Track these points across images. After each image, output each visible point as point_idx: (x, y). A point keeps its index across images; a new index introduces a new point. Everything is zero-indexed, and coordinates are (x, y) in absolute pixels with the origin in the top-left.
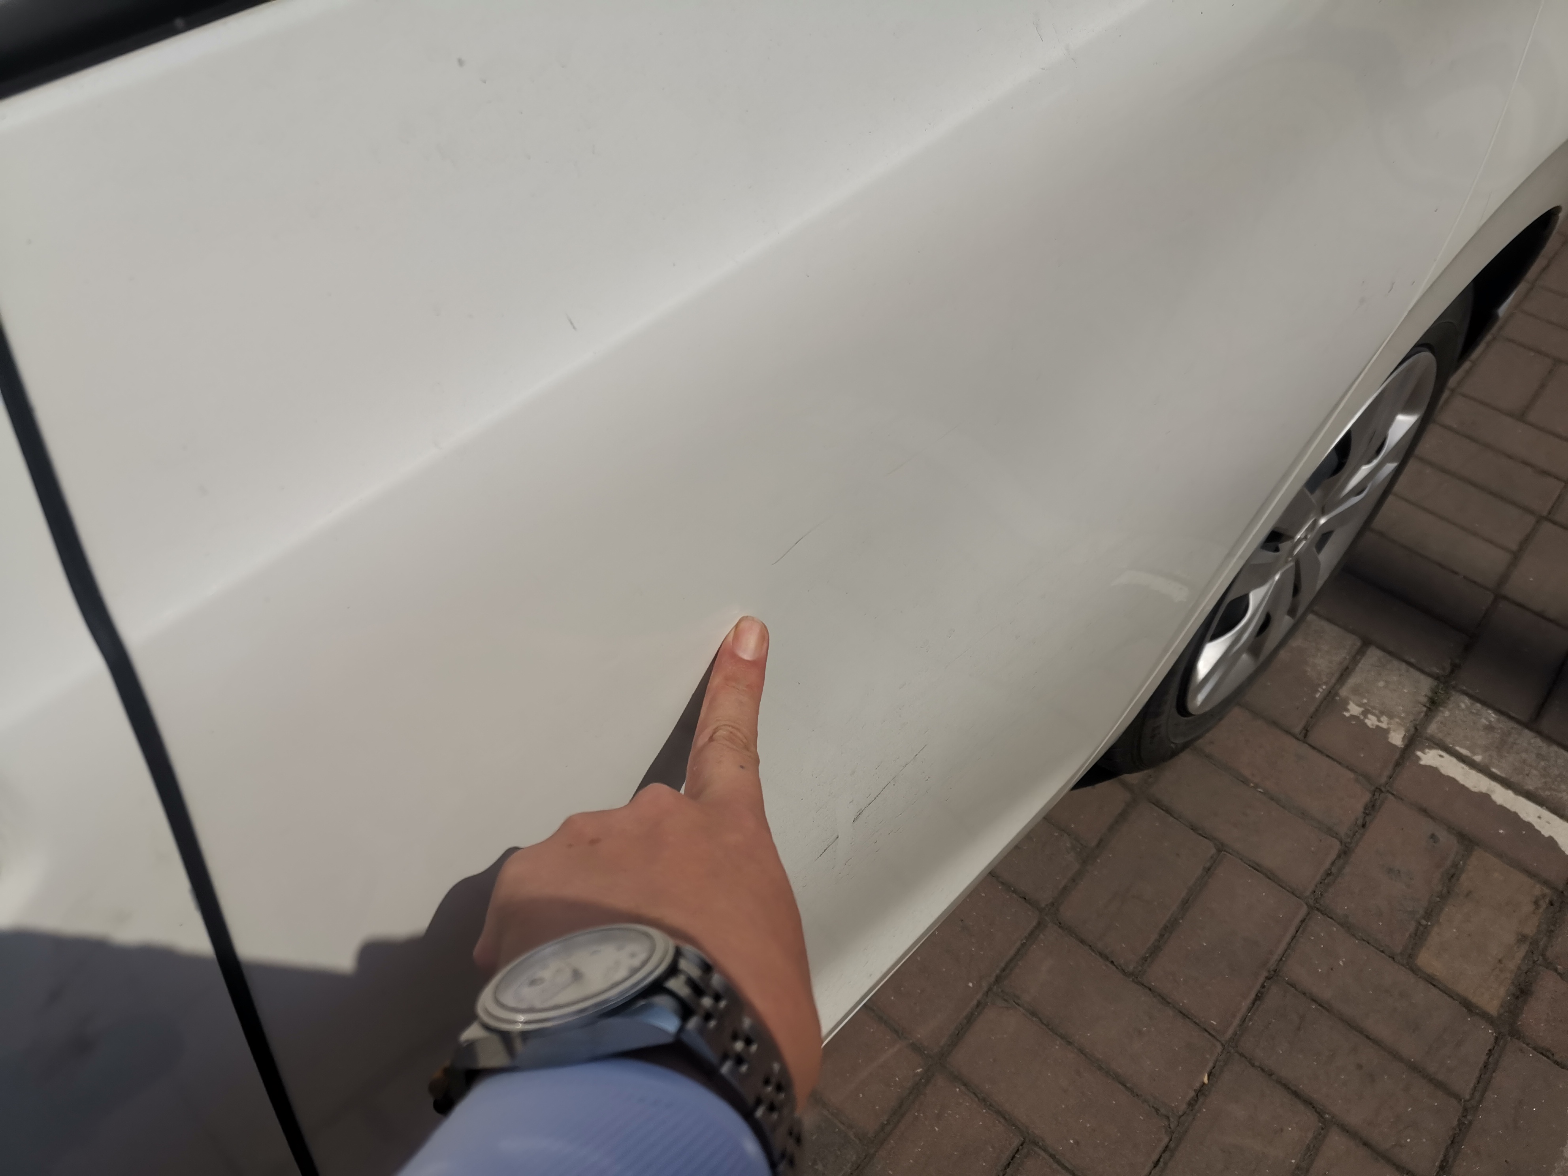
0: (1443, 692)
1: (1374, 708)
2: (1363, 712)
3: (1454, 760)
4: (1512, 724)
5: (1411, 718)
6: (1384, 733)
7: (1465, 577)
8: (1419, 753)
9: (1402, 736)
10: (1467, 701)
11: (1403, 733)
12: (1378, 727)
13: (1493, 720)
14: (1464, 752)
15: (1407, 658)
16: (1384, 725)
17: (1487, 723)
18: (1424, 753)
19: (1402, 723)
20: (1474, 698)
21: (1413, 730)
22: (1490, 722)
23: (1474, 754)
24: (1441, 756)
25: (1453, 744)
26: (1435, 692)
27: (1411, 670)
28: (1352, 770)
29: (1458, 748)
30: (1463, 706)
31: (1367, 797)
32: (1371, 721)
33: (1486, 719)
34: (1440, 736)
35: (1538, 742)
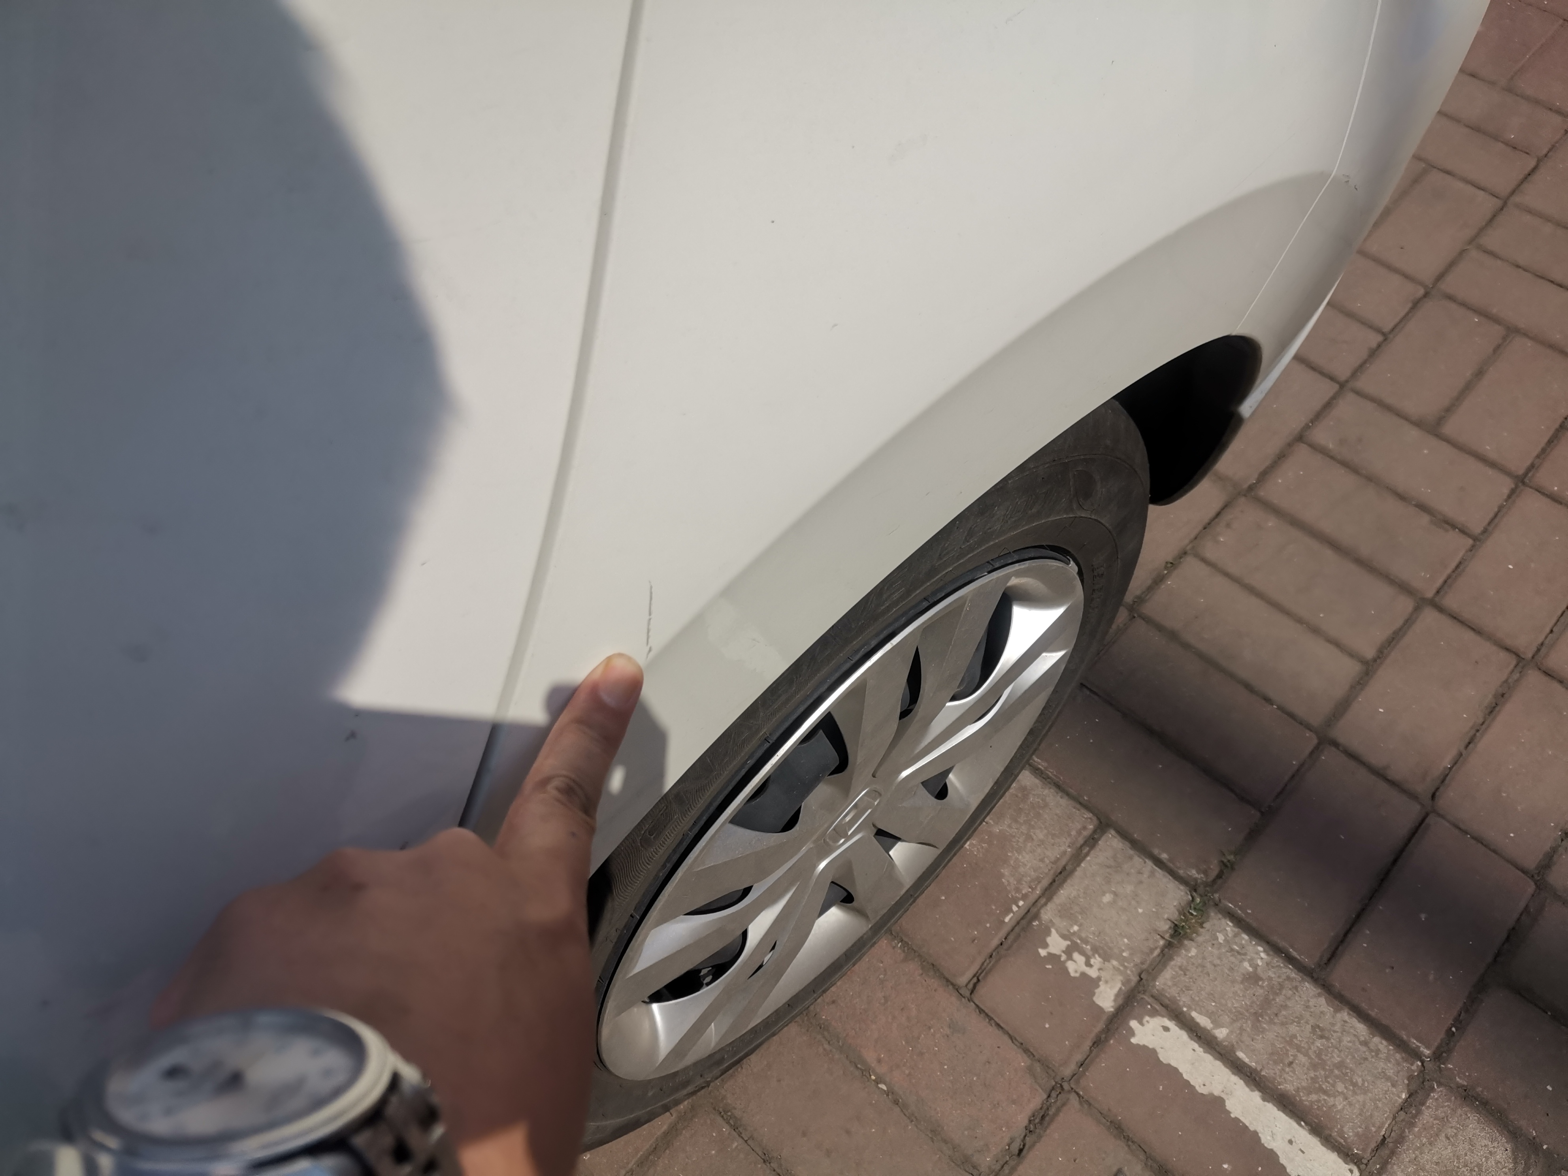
0: (1195, 914)
1: (1086, 942)
2: (1068, 947)
3: (1184, 1035)
4: (1289, 971)
5: (1137, 960)
6: (1089, 984)
7: (1281, 708)
8: (1134, 1024)
9: (1115, 990)
10: (1229, 927)
11: (1119, 985)
12: (1083, 974)
13: (1260, 963)
14: (1203, 1021)
15: (1156, 851)
16: (1093, 973)
17: (1251, 969)
18: (1142, 1024)
19: (1122, 968)
20: (1241, 923)
21: (1135, 979)
22: (1256, 967)
23: (1217, 1024)
24: (1166, 1029)
25: (1189, 1008)
26: (1184, 912)
27: (1159, 873)
28: (1026, 1051)
29: (1194, 1014)
30: (1221, 938)
31: (1037, 1100)
32: (1076, 966)
33: (1252, 962)
34: (1173, 992)
35: (1321, 1003)
